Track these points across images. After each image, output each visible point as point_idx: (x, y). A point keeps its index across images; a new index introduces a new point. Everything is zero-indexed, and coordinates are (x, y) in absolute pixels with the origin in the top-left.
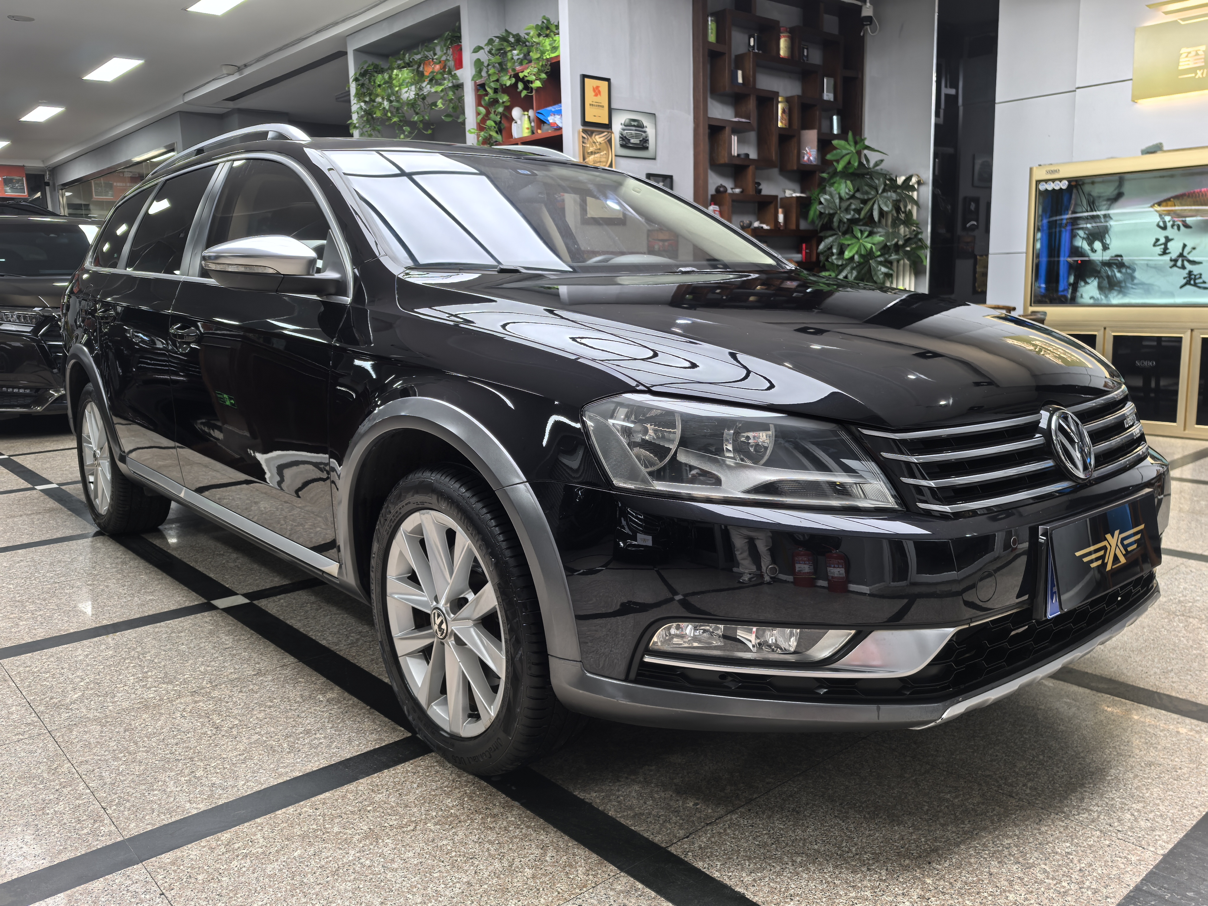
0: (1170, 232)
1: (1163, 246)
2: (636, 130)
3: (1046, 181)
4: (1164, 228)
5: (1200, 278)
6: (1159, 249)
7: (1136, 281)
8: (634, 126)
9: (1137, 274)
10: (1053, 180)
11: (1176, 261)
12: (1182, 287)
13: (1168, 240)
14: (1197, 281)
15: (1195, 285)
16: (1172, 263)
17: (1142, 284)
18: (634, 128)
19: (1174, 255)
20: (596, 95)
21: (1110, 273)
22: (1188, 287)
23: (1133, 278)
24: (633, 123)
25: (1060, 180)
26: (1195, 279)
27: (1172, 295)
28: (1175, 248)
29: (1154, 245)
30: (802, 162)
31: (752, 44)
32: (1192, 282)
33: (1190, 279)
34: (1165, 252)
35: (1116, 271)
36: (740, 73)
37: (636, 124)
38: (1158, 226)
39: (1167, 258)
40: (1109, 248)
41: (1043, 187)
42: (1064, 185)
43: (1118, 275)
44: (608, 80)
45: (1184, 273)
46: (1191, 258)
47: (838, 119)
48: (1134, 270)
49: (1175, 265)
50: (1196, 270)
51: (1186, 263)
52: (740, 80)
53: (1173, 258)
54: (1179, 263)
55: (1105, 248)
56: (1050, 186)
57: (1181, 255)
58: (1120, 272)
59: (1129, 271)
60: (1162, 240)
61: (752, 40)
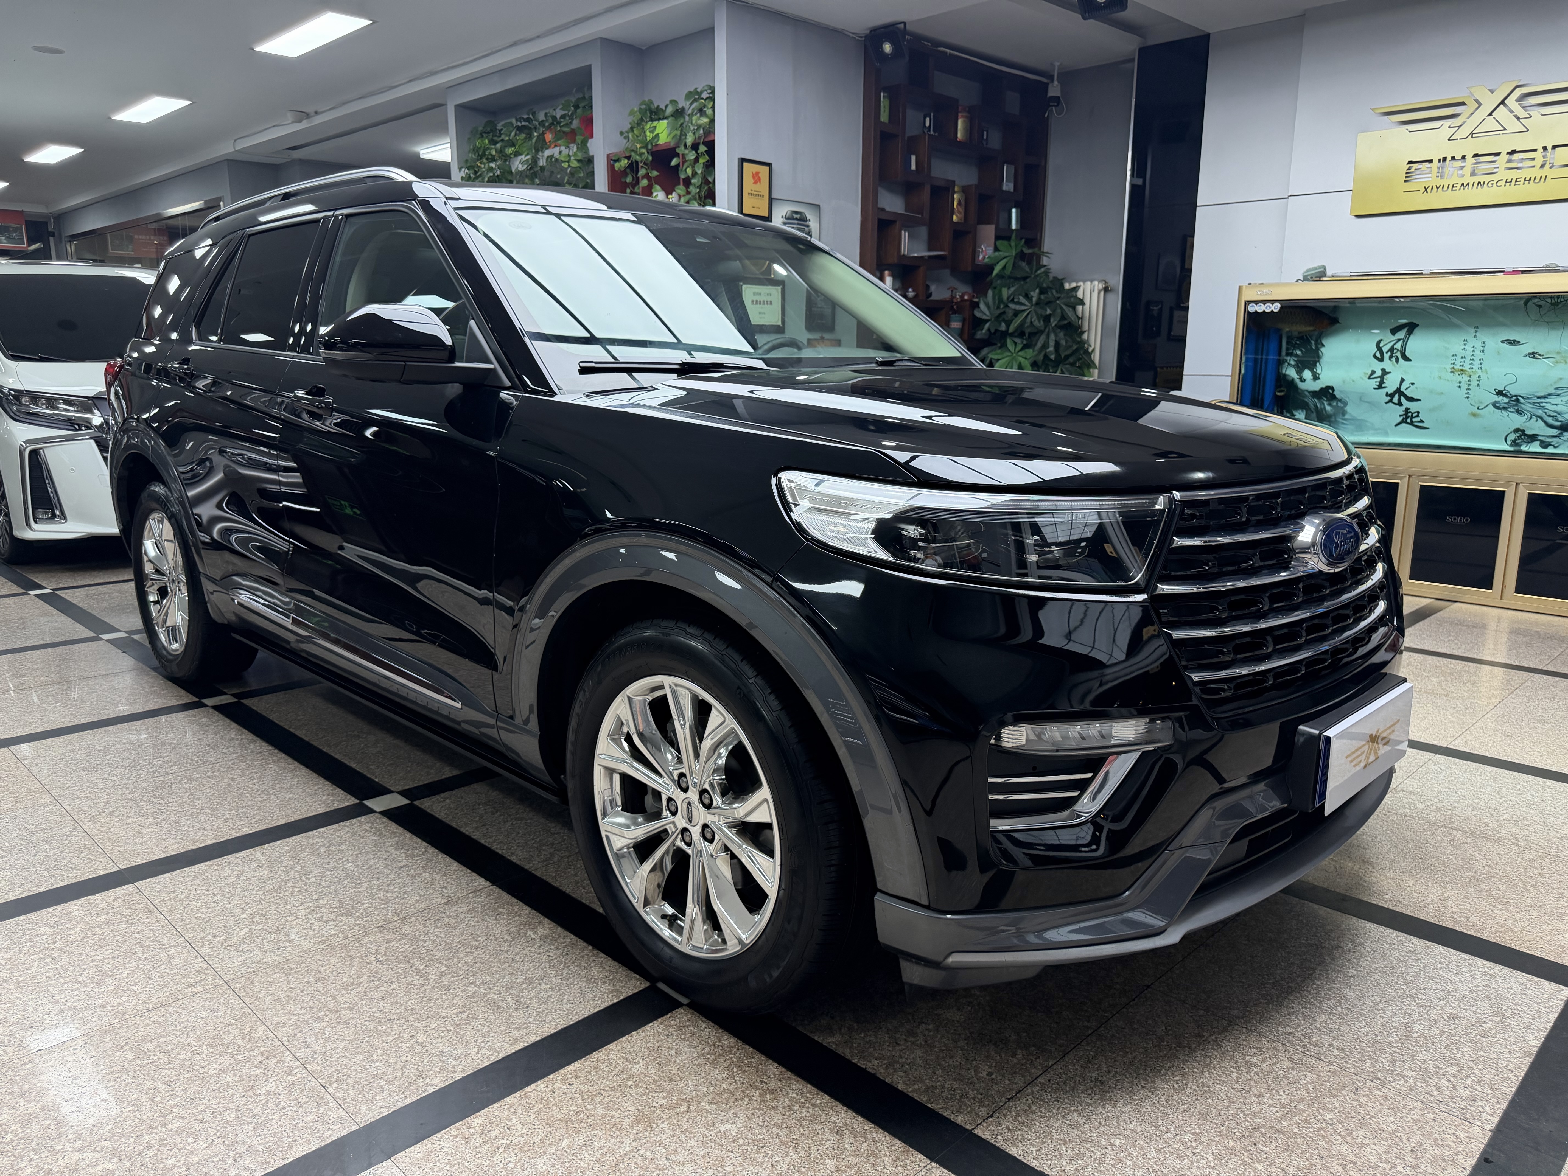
0: (1387, 364)
1: (1379, 380)
2: (798, 224)
3: (1257, 302)
4: (1381, 360)
5: (1418, 416)
6: (1374, 383)
7: (1347, 417)
8: (796, 219)
9: (1348, 408)
10: (1264, 302)
11: (1392, 396)
12: (1397, 425)
13: (1384, 372)
14: (1414, 420)
15: (1412, 423)
16: (1389, 398)
17: (1354, 419)
18: (796, 222)
19: (1391, 390)
20: (755, 183)
21: (1319, 405)
22: (1404, 425)
23: (1344, 413)
24: (795, 216)
25: (1273, 302)
26: (1412, 417)
27: (1386, 434)
28: (1391, 383)
29: (1369, 378)
30: (976, 262)
31: (927, 124)
32: (1409, 420)
33: (1407, 417)
34: (1380, 386)
35: (1326, 403)
36: (913, 158)
37: (798, 216)
38: (1375, 356)
39: (1383, 392)
40: (1319, 378)
41: (1252, 308)
42: (1276, 308)
43: (1328, 408)
44: (769, 165)
45: (1401, 410)
46: (1409, 395)
47: (1017, 212)
48: (1346, 404)
49: (1391, 401)
50: (1413, 407)
51: (1403, 399)
52: (913, 167)
53: (1389, 392)
54: (1396, 399)
55: (1316, 377)
56: (1260, 308)
57: (1398, 391)
58: (1330, 405)
59: (1340, 404)
60: (1379, 373)
61: (928, 120)
